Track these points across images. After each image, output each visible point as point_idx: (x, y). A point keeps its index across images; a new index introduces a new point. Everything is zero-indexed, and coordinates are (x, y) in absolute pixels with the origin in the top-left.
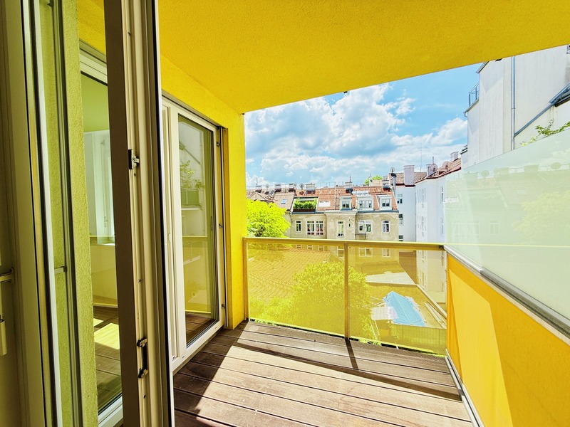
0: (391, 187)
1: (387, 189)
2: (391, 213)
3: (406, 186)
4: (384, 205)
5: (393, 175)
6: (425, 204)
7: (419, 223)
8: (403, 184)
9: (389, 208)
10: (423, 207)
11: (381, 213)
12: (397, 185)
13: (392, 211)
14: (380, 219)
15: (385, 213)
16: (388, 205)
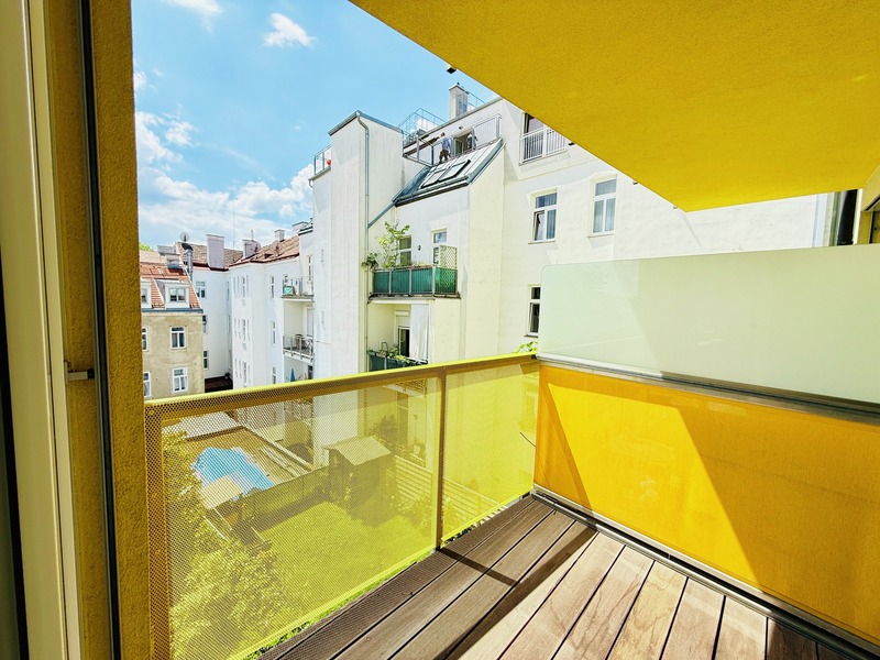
0: (185, 268)
1: (177, 270)
2: (188, 314)
3: (212, 269)
4: (173, 298)
5: (186, 246)
6: (248, 300)
7: (236, 328)
8: (206, 266)
9: (185, 305)
10: (244, 305)
11: (169, 314)
12: (195, 265)
13: (191, 310)
14: (166, 323)
15: (175, 314)
16: (181, 298)
